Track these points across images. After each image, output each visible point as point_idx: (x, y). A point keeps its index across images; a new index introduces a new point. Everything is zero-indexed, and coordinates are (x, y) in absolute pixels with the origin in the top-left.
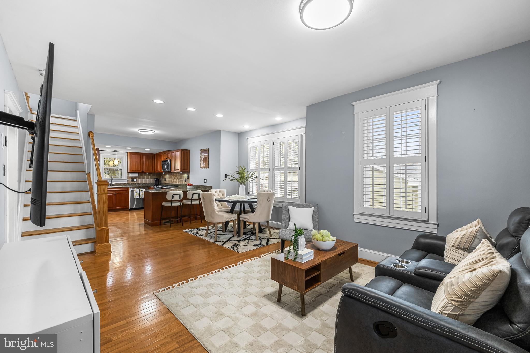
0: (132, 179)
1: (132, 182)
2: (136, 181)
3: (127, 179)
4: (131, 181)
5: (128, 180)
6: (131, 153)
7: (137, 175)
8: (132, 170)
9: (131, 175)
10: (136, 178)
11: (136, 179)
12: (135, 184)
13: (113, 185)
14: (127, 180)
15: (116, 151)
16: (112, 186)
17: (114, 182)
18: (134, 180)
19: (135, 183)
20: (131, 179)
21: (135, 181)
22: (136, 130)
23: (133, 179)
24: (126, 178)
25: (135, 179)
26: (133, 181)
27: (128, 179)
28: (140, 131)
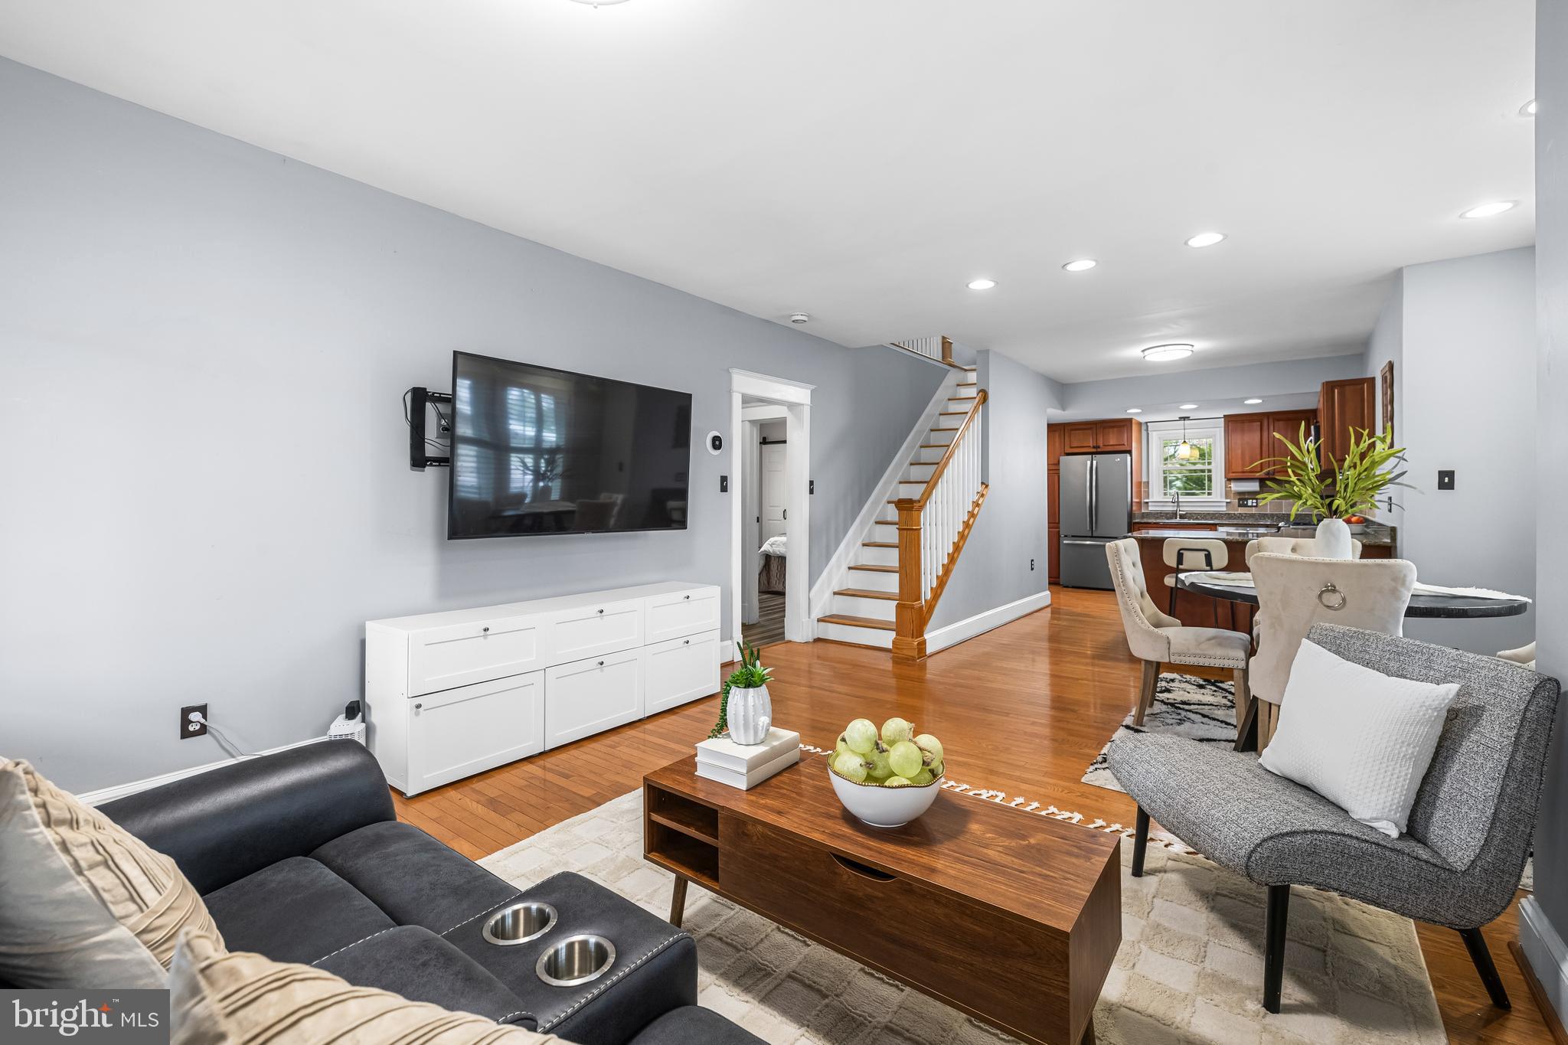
0: (1243, 498)
1: (1241, 510)
2: (1256, 506)
3: (1226, 498)
4: (1240, 506)
5: (1227, 503)
6: (1229, 419)
7: (1254, 486)
8: (1233, 472)
9: (1235, 487)
10: (1253, 495)
11: (1254, 501)
12: (1252, 516)
13: (1182, 517)
14: (1225, 504)
15: (1184, 418)
16: (1178, 518)
17: (1185, 509)
18: (1250, 503)
19: (1254, 511)
20: (1239, 500)
21: (1252, 506)
22: (1133, 352)
23: (1247, 499)
24: (1221, 497)
25: (1253, 499)
26: (1246, 506)
27: (1228, 501)
28: (1146, 353)
